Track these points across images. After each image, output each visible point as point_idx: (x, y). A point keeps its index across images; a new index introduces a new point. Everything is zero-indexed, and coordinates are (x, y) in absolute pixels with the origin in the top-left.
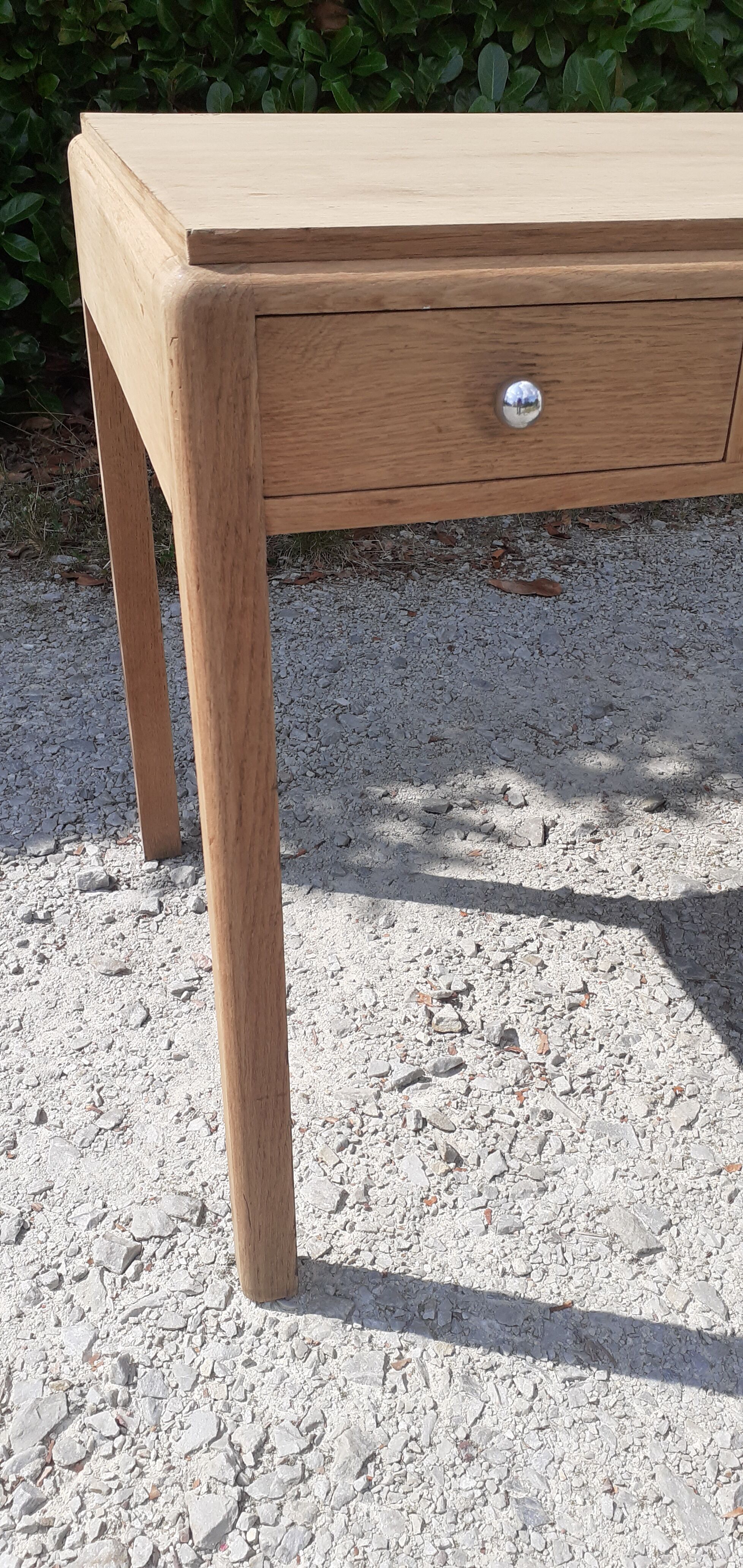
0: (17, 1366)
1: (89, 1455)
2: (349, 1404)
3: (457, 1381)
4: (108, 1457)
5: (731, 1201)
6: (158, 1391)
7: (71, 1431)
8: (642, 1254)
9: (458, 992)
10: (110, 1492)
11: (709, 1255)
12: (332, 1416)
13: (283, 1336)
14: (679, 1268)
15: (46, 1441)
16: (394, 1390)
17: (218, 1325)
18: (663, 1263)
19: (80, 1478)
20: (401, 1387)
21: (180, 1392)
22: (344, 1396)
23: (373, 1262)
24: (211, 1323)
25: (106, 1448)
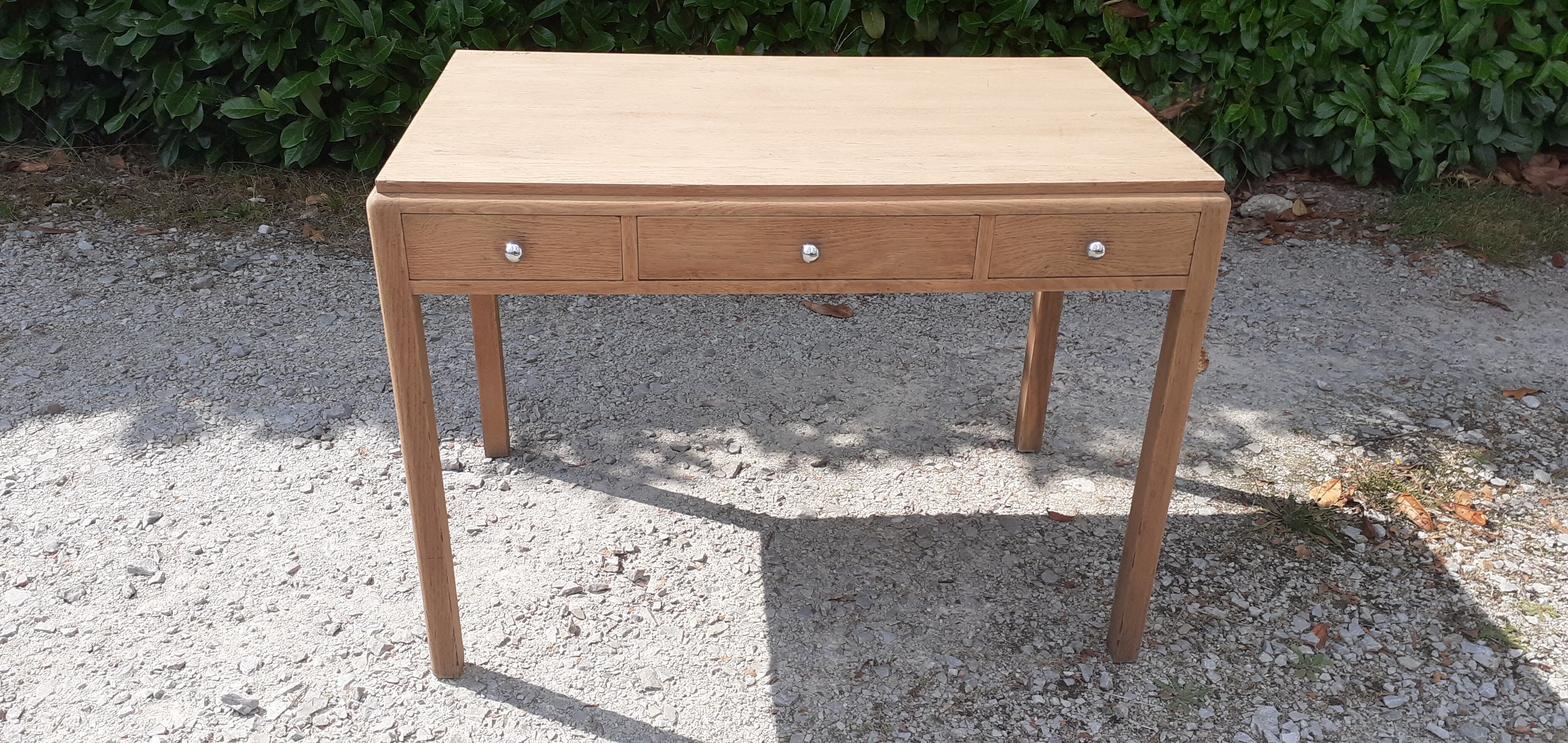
0: (313, 685)
1: (329, 724)
2: (461, 727)
3: (520, 727)
4: (339, 727)
5: (714, 673)
6: (373, 706)
7: (326, 714)
8: (648, 689)
9: (628, 552)
10: (333, 739)
11: (685, 696)
12: (450, 731)
13: (444, 695)
14: (664, 699)
15: (313, 715)
16: (486, 725)
17: (415, 685)
18: (658, 696)
19: (323, 733)
20: (490, 724)
21: (383, 708)
22: (461, 723)
23: (506, 671)
24: (412, 683)
25: (339, 723)
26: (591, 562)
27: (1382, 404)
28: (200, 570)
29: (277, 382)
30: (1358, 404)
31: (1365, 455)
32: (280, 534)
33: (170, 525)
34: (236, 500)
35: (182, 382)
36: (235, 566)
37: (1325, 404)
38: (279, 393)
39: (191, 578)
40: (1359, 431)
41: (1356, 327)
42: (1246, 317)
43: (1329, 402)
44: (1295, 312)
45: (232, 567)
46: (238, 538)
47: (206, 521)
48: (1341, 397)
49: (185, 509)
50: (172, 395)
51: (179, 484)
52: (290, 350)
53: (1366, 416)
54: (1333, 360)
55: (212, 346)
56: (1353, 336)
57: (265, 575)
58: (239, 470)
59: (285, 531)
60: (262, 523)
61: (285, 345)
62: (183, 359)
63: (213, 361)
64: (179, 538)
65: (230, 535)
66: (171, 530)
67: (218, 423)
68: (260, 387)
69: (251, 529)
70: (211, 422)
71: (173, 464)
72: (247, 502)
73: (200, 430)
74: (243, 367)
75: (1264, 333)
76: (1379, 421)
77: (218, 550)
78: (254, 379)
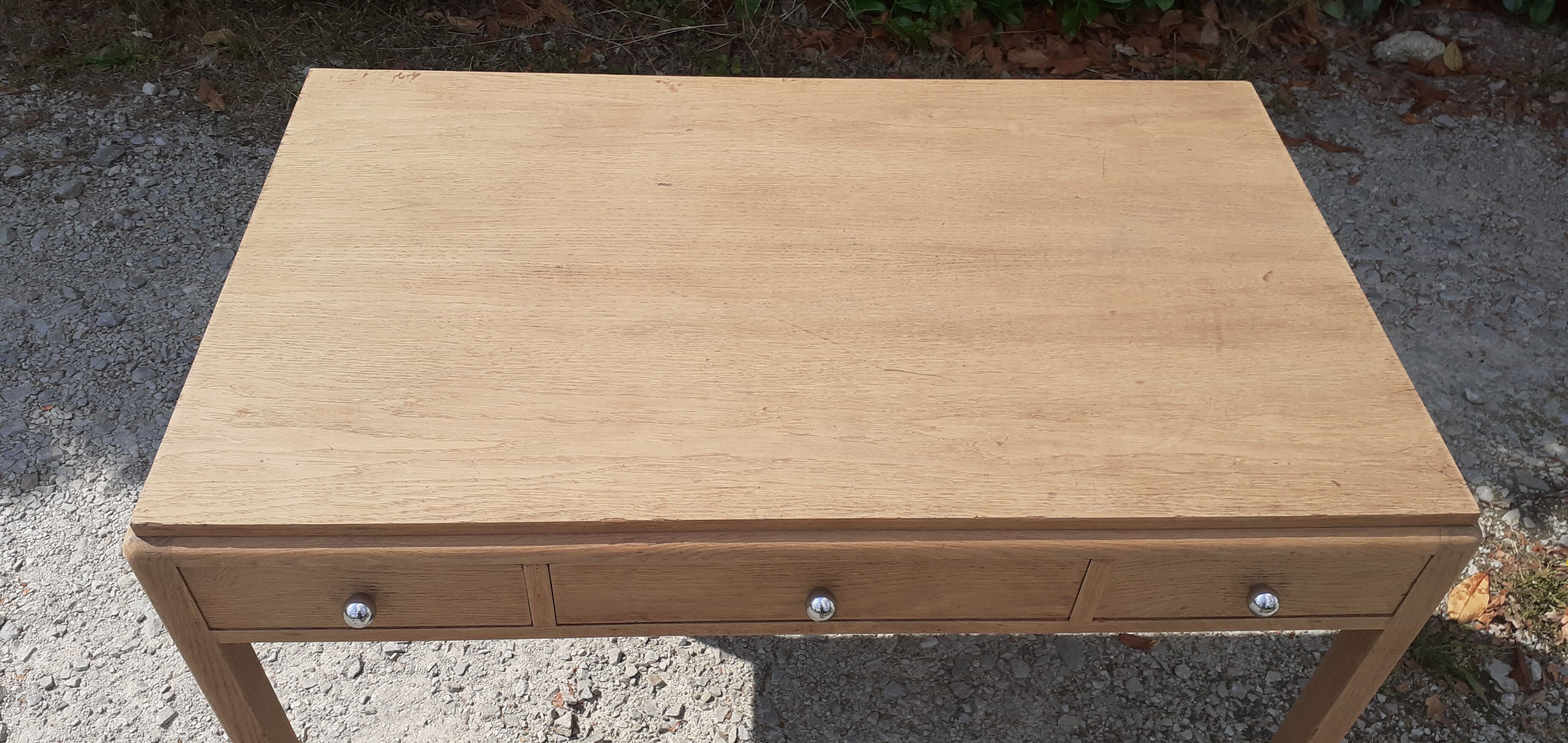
9: (585, 700)
26: (538, 716)
27: (1547, 432)
28: (51, 719)
29: (157, 374)
30: (1516, 430)
31: (1521, 526)
32: (153, 654)
33: (15, 638)
34: (99, 591)
35: (37, 372)
36: (95, 712)
37: (1474, 427)
38: (159, 396)
39: (40, 733)
40: (1515, 479)
41: (1517, 286)
42: (1380, 263)
43: (1478, 424)
44: (1441, 253)
45: (91, 713)
46: (100, 661)
47: (61, 628)
48: (1494, 416)
49: (35, 608)
50: (22, 399)
51: (29, 561)
52: (176, 314)
53: (1524, 453)
54: (1487, 344)
55: (76, 308)
56: (1513, 300)
57: (131, 730)
58: (104, 536)
59: (160, 648)
60: (130, 634)
61: (170, 305)
62: (42, 328)
63: (77, 336)
64: (26, 660)
65: (90, 655)
66: (17, 645)
67: (81, 452)
68: (135, 384)
69: (118, 644)
70: (71, 450)
71: (22, 524)
72: (112, 594)
73: (56, 463)
74: (114, 346)
75: (1400, 294)
76: (1541, 463)
77: (73, 684)
78: (129, 367)
